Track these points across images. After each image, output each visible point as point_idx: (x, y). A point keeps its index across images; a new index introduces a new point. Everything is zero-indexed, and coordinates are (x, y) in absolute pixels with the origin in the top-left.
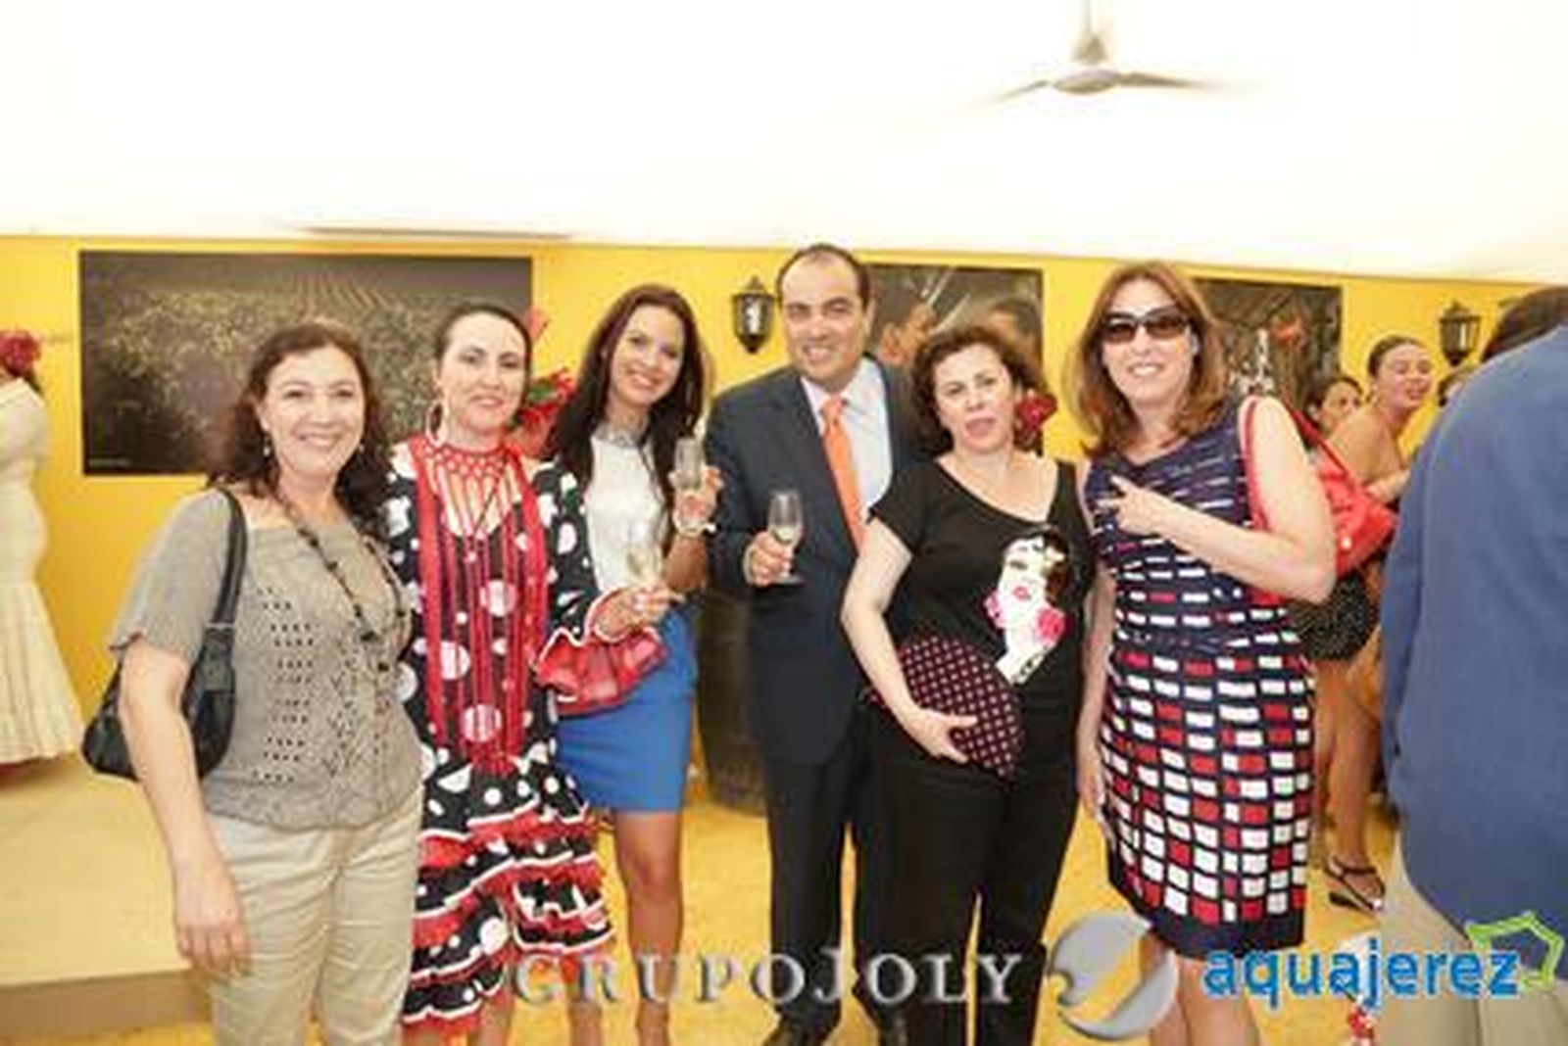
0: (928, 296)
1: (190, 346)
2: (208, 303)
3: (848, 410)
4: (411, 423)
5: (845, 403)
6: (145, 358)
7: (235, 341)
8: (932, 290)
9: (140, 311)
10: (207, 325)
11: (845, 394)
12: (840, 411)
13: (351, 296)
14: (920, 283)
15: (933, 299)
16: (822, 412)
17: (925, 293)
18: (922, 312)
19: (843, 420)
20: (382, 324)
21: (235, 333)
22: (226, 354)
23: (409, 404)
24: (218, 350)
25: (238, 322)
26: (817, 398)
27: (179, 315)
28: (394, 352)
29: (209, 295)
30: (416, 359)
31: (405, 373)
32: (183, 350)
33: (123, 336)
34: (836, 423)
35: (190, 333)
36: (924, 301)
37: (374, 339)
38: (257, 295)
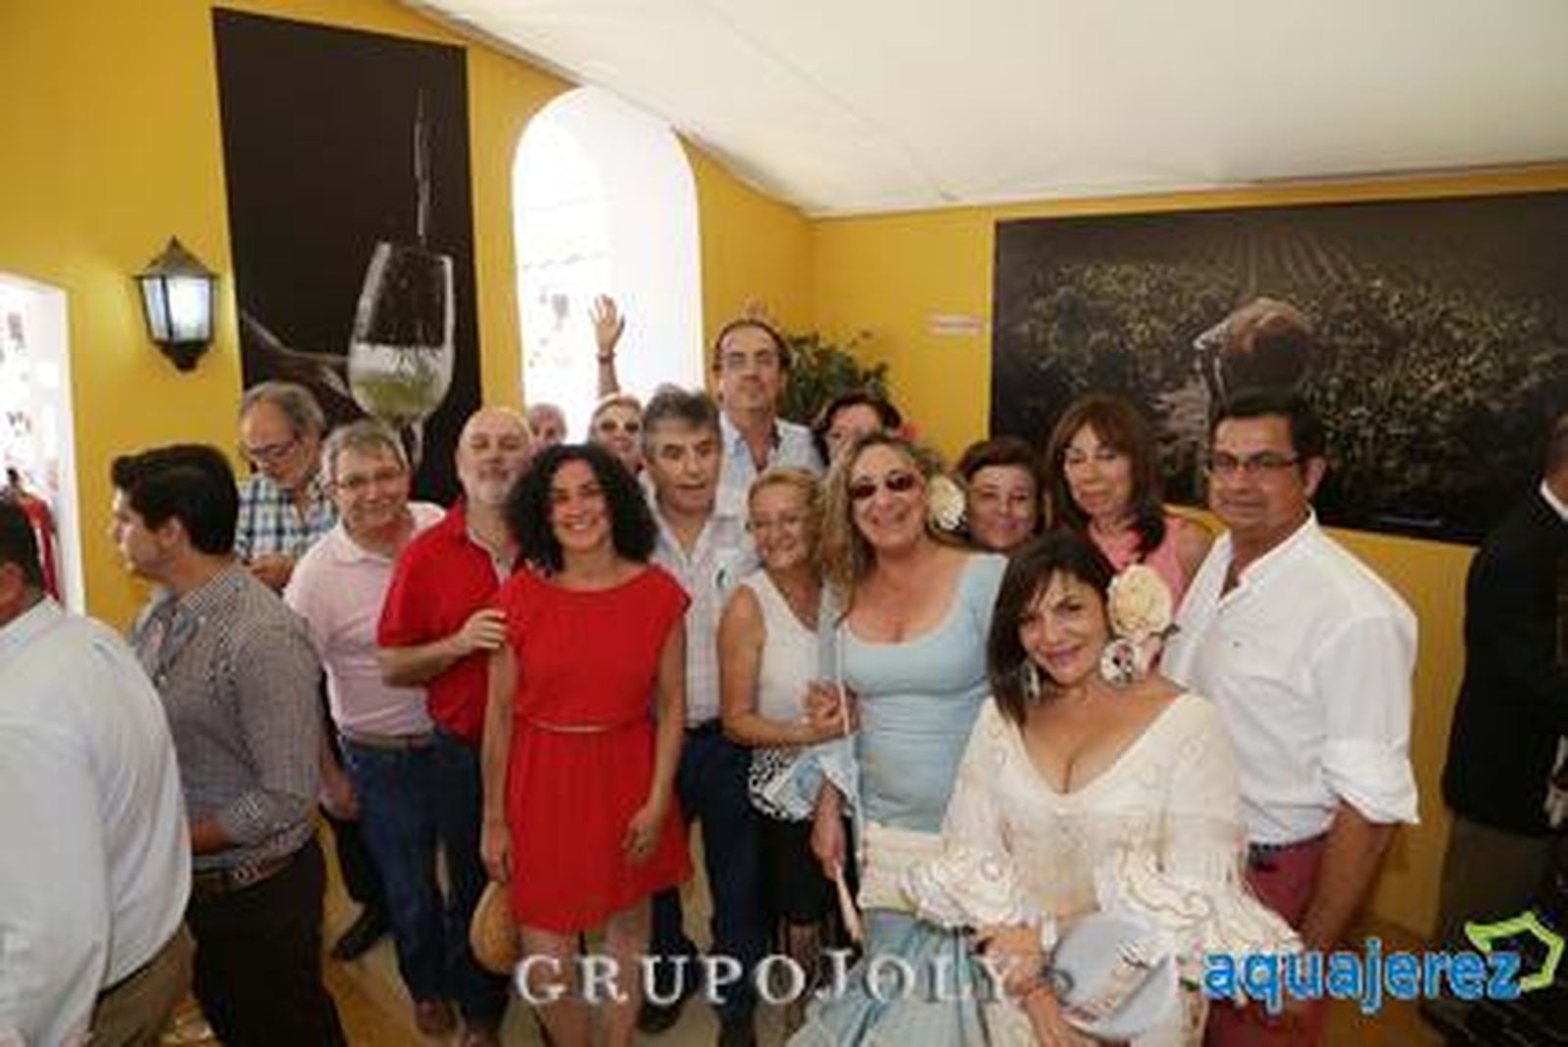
1: (1103, 334)
2: (1124, 280)
4: (1380, 459)
6: (1054, 348)
7: (1153, 331)
9: (1053, 292)
10: (1124, 306)
13: (1307, 267)
20: (1351, 307)
21: (1154, 321)
22: (1144, 345)
23: (1379, 430)
24: (1132, 341)
25: (1158, 306)
27: (1092, 295)
28: (1365, 350)
29: (1126, 269)
30: (1398, 364)
31: (1379, 383)
32: (1095, 337)
33: (1033, 321)
35: (1104, 319)
37: (1336, 329)
38: (1184, 269)
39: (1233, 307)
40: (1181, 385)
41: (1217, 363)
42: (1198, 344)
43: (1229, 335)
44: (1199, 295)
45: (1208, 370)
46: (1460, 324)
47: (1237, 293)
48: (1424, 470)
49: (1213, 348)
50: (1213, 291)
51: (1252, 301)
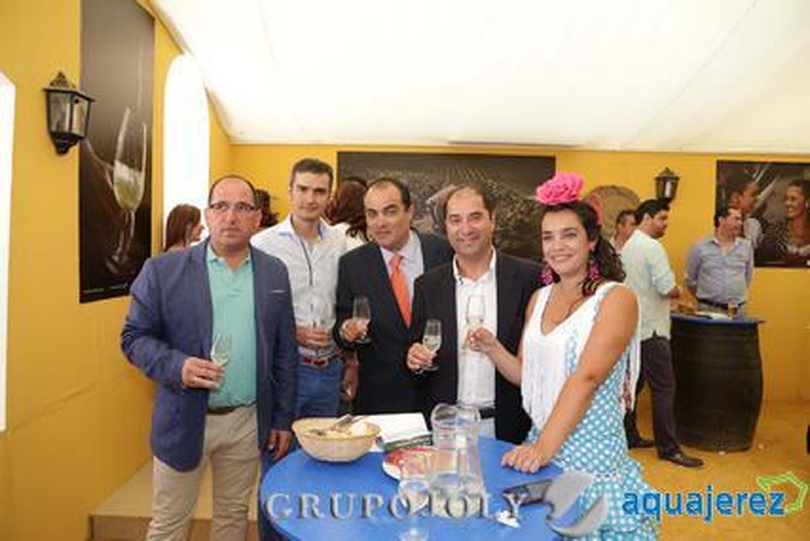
0: (756, 179)
3: (404, 261)
5: (402, 258)
8: (758, 175)
11: (402, 253)
12: (399, 263)
14: (752, 171)
15: (759, 178)
16: (391, 263)
17: (754, 176)
18: (753, 186)
19: (401, 267)
26: (387, 255)
34: (397, 269)
36: (753, 180)
38: (422, 174)
39: (441, 188)
40: (421, 217)
41: (435, 209)
42: (428, 202)
43: (439, 198)
44: (427, 184)
45: (432, 212)
46: (515, 194)
47: (442, 183)
48: (507, 242)
49: (434, 203)
50: (431, 183)
51: (448, 186)
